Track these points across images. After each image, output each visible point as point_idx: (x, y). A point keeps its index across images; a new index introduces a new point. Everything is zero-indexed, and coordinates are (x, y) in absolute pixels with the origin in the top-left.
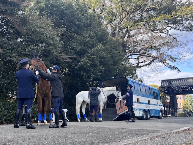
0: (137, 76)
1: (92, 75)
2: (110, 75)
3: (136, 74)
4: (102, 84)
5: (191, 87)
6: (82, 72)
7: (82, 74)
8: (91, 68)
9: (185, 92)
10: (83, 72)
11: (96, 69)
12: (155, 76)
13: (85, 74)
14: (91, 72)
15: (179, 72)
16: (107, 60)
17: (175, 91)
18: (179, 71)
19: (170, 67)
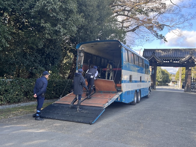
0: (125, 41)
1: (62, 29)
2: (93, 36)
3: (124, 39)
4: (80, 49)
5: (173, 60)
6: (42, 21)
7: (42, 25)
8: (61, 16)
9: (166, 64)
10: (46, 22)
11: (70, 19)
12: (140, 44)
13: (48, 25)
14: (60, 24)
15: (165, 42)
16: (91, 8)
17: (158, 63)
18: (165, 40)
19: (157, 35)
